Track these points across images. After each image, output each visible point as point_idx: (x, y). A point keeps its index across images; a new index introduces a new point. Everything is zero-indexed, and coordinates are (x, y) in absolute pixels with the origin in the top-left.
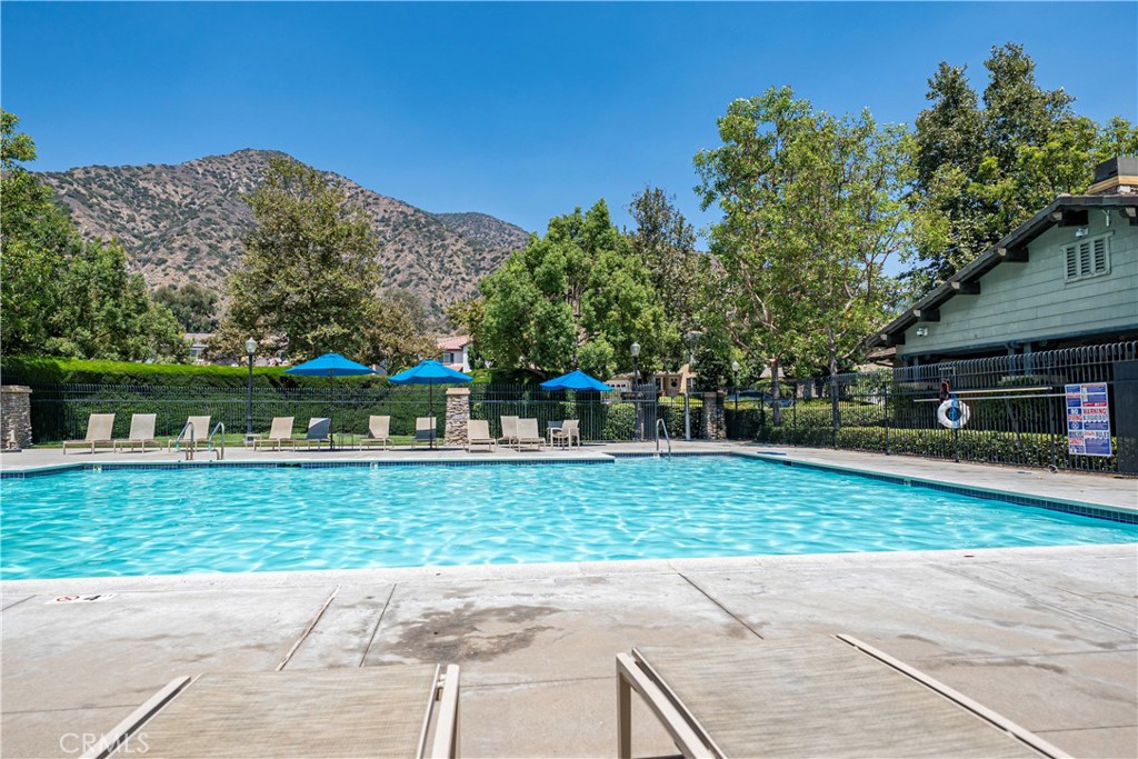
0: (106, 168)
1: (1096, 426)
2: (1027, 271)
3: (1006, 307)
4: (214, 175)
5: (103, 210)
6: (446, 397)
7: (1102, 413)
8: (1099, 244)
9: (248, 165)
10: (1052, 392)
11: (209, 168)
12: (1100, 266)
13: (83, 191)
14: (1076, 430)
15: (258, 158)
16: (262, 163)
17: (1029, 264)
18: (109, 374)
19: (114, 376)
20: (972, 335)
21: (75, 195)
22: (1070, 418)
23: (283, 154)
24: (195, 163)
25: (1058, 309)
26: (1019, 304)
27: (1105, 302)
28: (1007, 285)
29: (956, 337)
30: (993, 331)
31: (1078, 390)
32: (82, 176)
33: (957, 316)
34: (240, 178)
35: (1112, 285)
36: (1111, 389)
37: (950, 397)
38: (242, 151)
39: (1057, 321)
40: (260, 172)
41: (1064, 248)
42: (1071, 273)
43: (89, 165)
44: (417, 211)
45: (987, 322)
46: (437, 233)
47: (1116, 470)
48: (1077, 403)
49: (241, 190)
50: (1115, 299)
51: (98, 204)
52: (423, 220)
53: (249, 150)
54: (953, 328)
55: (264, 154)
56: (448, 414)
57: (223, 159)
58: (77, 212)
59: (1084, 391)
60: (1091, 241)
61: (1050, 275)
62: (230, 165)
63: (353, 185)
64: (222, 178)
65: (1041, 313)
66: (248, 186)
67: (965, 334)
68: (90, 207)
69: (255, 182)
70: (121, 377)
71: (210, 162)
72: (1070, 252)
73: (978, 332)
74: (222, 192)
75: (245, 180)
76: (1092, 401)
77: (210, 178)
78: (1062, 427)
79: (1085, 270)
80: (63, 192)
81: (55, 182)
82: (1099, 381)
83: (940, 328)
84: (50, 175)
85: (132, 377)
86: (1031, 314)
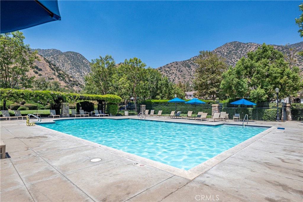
0: (197, 56)
4: (219, 52)
5: (196, 65)
6: (212, 107)
9: (227, 47)
11: (218, 50)
13: (193, 62)
15: (229, 45)
16: (230, 46)
18: (160, 102)
19: (161, 102)
21: (191, 63)
23: (236, 42)
24: (214, 50)
32: (192, 59)
34: (225, 51)
38: (225, 44)
40: (230, 48)
43: (194, 56)
44: (278, 46)
46: (286, 52)
49: (225, 54)
51: (195, 64)
52: (281, 49)
53: (227, 43)
55: (231, 43)
56: (212, 111)
57: (221, 47)
58: (192, 67)
62: (222, 48)
63: (256, 44)
64: (221, 52)
66: (227, 52)
68: (194, 65)
69: (229, 51)
70: (162, 103)
71: (218, 49)
74: (221, 55)
75: (226, 51)
77: (218, 53)
80: (189, 63)
81: (188, 62)
84: (187, 60)
85: (164, 103)
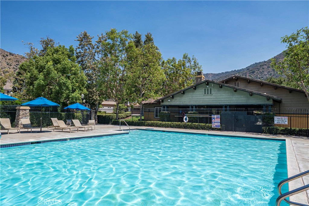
1: (218, 122)
2: (195, 91)
3: (190, 98)
7: (219, 120)
8: (211, 89)
10: (209, 116)
12: (211, 93)
14: (214, 123)
17: (196, 90)
20: (182, 102)
22: (212, 121)
25: (202, 100)
26: (194, 98)
27: (211, 100)
28: (191, 94)
29: (178, 102)
30: (187, 102)
31: (214, 116)
33: (178, 98)
35: (213, 97)
36: (221, 116)
37: (185, 116)
39: (201, 102)
41: (204, 89)
42: (205, 93)
45: (186, 100)
47: (221, 130)
48: (214, 118)
50: (213, 99)
54: (177, 100)
59: (215, 116)
60: (209, 88)
61: (200, 93)
65: (198, 100)
67: (180, 102)
72: (205, 90)
73: (183, 102)
76: (217, 118)
78: (211, 122)
79: (208, 93)
82: (218, 114)
83: (173, 100)
86: (196, 100)
